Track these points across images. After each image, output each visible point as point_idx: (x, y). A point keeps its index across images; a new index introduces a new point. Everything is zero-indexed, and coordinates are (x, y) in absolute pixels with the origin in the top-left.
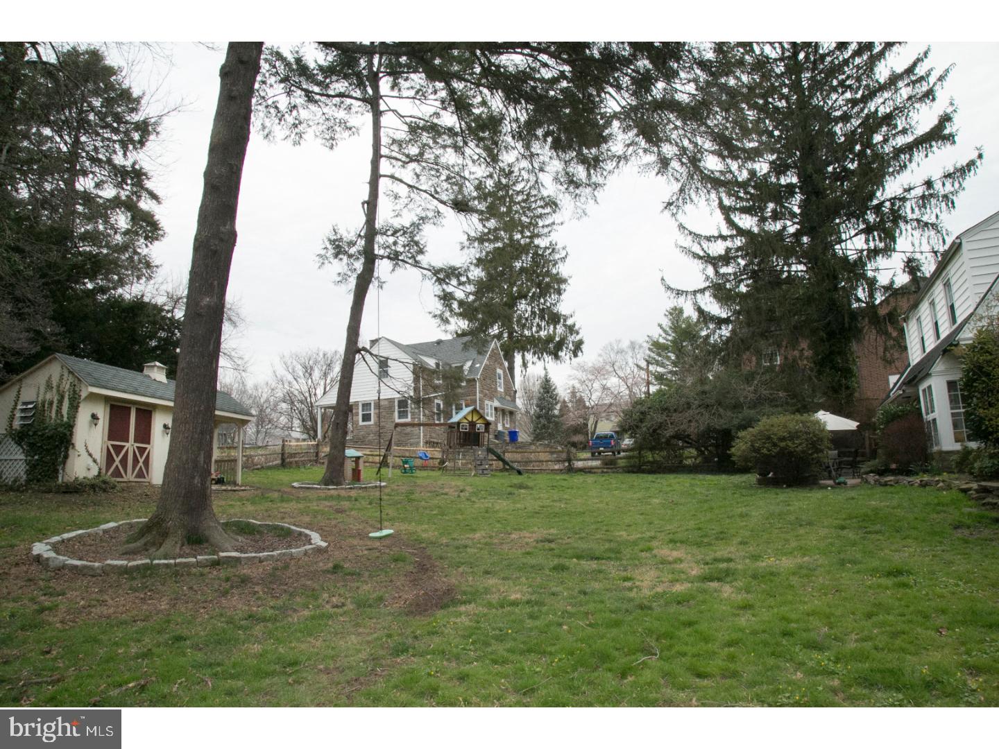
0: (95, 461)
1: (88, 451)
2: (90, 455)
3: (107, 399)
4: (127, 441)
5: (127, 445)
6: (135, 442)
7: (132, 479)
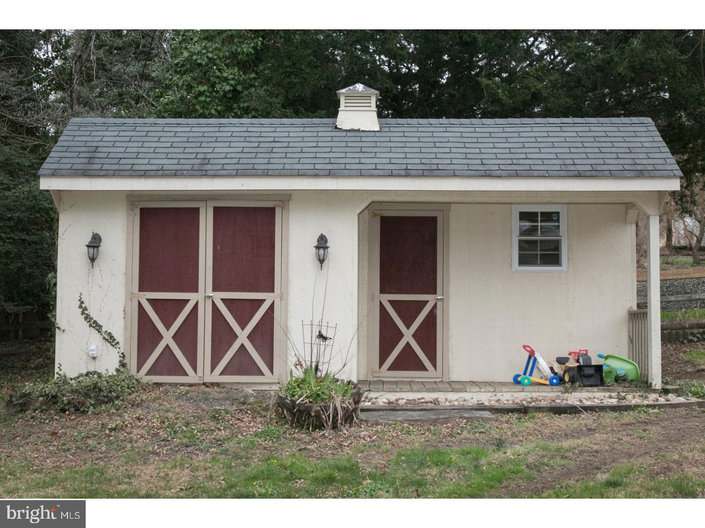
0: (110, 339)
1: (88, 318)
2: (97, 326)
3: (132, 197)
4: (195, 289)
5: (192, 297)
6: (216, 288)
7: (216, 377)
